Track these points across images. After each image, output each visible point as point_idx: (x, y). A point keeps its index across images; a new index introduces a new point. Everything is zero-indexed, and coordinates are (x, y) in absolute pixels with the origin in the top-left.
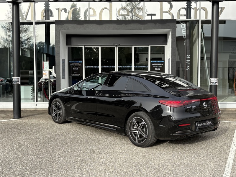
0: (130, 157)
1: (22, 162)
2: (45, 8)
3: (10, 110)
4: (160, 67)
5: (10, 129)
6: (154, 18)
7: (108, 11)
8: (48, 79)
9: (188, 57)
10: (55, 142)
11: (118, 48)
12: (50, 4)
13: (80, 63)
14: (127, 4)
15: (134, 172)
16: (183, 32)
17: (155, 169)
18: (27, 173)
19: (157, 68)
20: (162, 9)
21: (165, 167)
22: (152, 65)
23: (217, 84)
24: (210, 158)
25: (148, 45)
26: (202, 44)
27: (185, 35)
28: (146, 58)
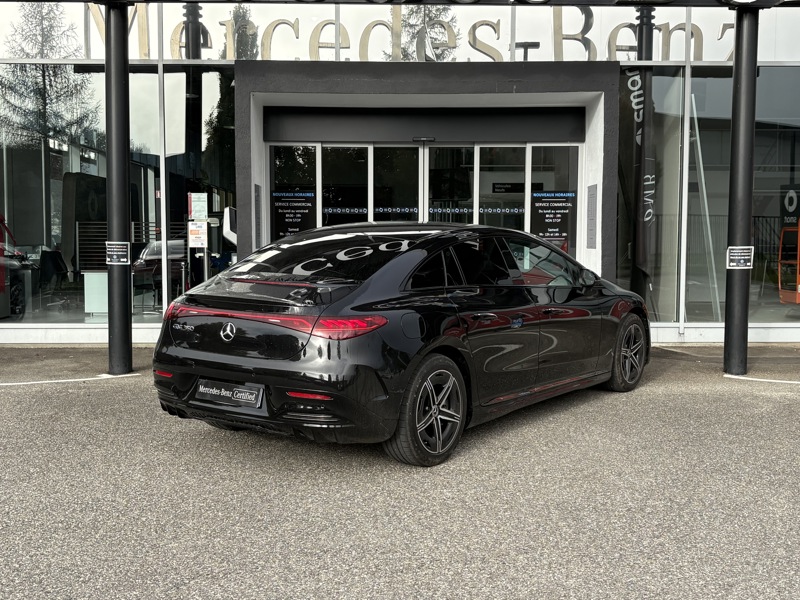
0: (531, 483)
2: (185, 19)
3: (82, 346)
4: (562, 211)
6: (534, 56)
7: (389, 32)
8: (201, 250)
9: (648, 180)
11: (427, 151)
12: (201, 8)
13: (307, 200)
15: (561, 524)
16: (635, 101)
17: (621, 517)
18: (240, 531)
19: (552, 216)
20: (561, 28)
21: (648, 510)
22: (537, 205)
23: (748, 264)
25: (525, 143)
26: (693, 139)
27: (641, 112)
28: (494, 184)
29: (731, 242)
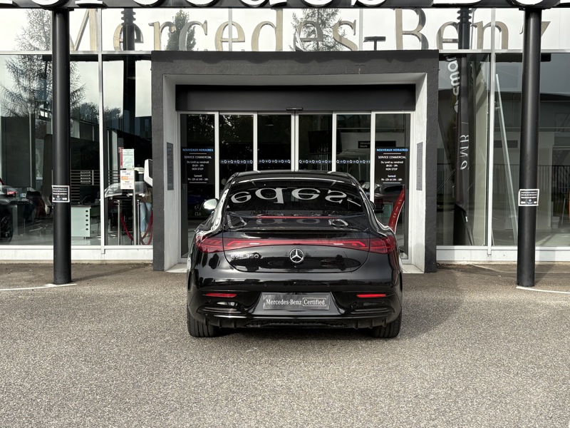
0: (345, 374)
1: (91, 385)
2: (123, 21)
4: (398, 162)
5: (50, 309)
6: (381, 46)
7: (273, 30)
9: (464, 138)
10: (161, 339)
11: (297, 117)
12: (135, 13)
13: (208, 154)
14: (308, 15)
15: (360, 408)
16: (453, 80)
17: (409, 402)
18: (109, 411)
19: (391, 166)
20: (401, 26)
21: (432, 396)
22: (380, 157)
23: (535, 202)
24: (534, 375)
25: (371, 111)
26: (497, 108)
27: (458, 88)
28: (359, 142)
29: (522, 186)
